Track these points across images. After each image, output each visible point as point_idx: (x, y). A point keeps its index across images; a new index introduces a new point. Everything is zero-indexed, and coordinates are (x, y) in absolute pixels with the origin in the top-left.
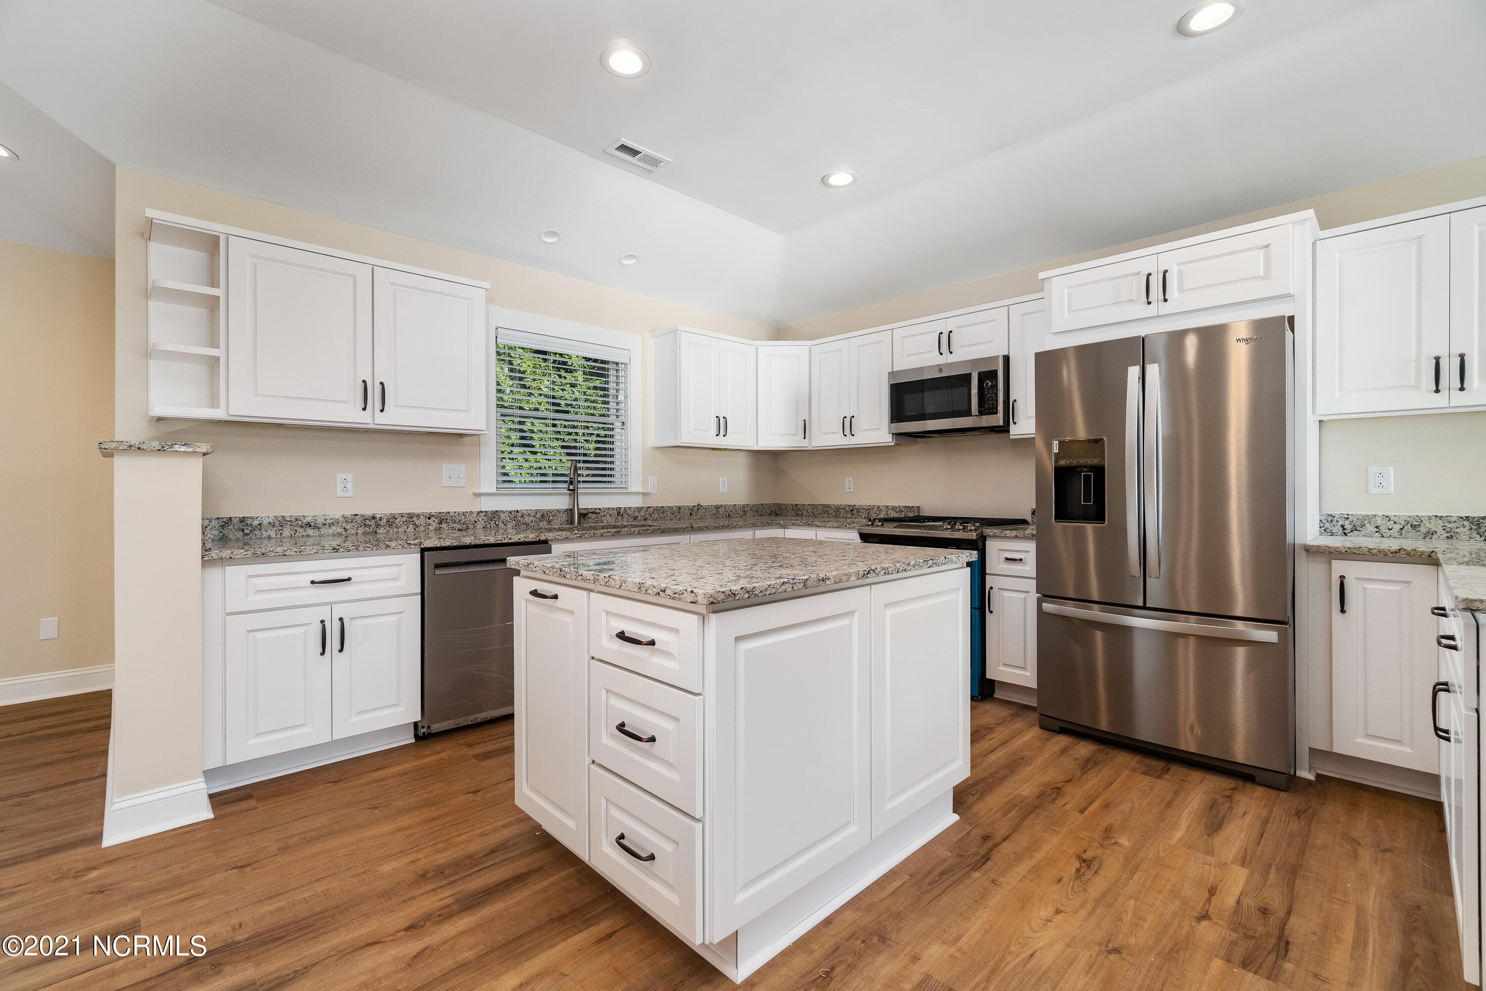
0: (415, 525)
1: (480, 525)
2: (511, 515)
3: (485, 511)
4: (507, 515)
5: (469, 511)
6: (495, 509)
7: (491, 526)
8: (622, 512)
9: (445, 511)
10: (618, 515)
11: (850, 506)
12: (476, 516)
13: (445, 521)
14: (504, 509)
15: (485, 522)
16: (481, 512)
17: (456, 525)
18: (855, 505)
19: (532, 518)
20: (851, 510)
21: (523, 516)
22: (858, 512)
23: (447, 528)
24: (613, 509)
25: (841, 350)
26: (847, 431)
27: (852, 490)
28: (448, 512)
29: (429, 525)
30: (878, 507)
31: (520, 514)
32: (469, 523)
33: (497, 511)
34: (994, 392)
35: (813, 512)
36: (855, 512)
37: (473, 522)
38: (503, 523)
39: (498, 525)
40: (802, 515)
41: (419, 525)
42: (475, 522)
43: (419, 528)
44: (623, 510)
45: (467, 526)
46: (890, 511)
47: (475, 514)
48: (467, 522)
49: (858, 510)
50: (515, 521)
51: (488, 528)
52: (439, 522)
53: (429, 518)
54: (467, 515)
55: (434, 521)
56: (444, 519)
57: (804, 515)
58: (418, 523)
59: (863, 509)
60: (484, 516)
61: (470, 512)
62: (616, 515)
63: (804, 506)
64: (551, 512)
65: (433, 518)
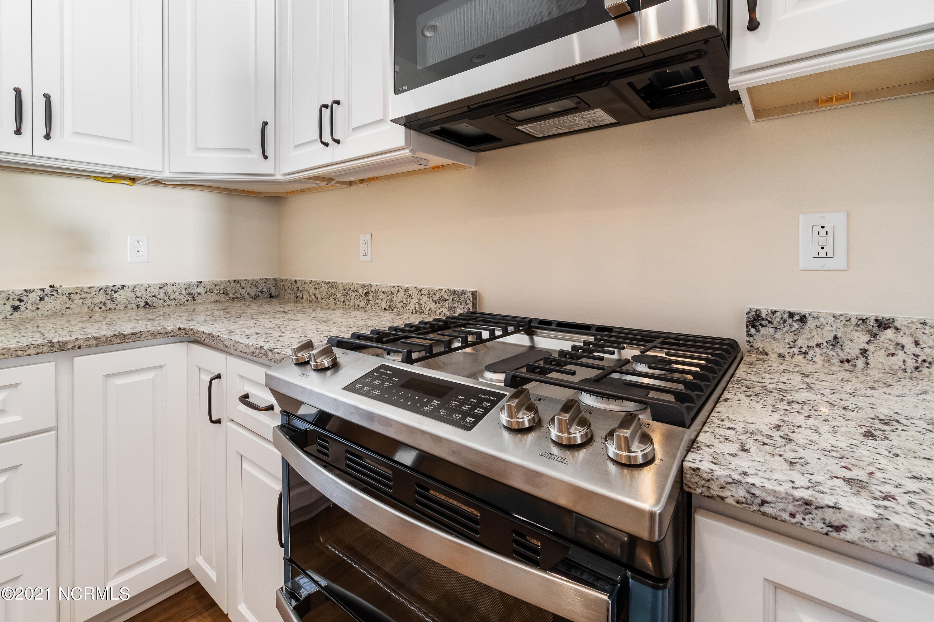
18: (371, 286)
20: (366, 294)
22: (375, 298)
26: (327, 138)
27: (368, 258)
30: (406, 291)
35: (315, 294)
36: (371, 298)
40: (302, 298)
46: (424, 299)
49: (376, 294)
57: (305, 298)
59: (383, 292)
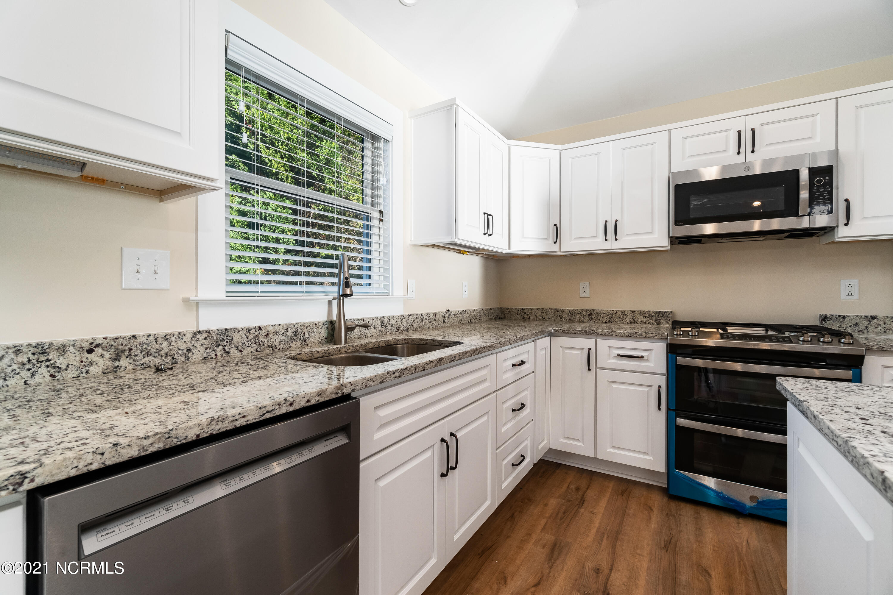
0: (54, 368)
1: (197, 356)
2: (250, 334)
3: (206, 332)
4: (244, 336)
5: (176, 331)
6: (223, 326)
7: (216, 355)
8: (386, 322)
9: (128, 334)
10: (382, 326)
11: (588, 310)
12: (190, 340)
13: (127, 353)
14: (238, 326)
15: (206, 349)
16: (200, 332)
17: (150, 358)
18: (594, 310)
19: (280, 338)
20: (589, 315)
21: (268, 334)
22: (597, 317)
23: (131, 367)
24: (377, 319)
25: (599, 154)
26: (610, 236)
27: (588, 295)
28: (134, 337)
29: (91, 364)
30: (622, 312)
31: (263, 333)
32: (178, 353)
33: (226, 330)
34: (826, 190)
36: (593, 317)
37: (185, 351)
38: (237, 347)
39: (228, 353)
40: (529, 318)
41: (64, 366)
42: (189, 350)
43: (64, 373)
44: (386, 319)
45: (173, 358)
46: (637, 316)
47: (189, 336)
48: (173, 352)
49: (598, 314)
50: (256, 343)
51: (212, 358)
52: (114, 356)
53: (90, 351)
54: (173, 339)
55: (102, 356)
56: (123, 351)
58: (61, 362)
59: (604, 314)
60: (205, 339)
61: (179, 333)
62: (380, 326)
63: (531, 310)
64: (307, 327)
65: (99, 351)
